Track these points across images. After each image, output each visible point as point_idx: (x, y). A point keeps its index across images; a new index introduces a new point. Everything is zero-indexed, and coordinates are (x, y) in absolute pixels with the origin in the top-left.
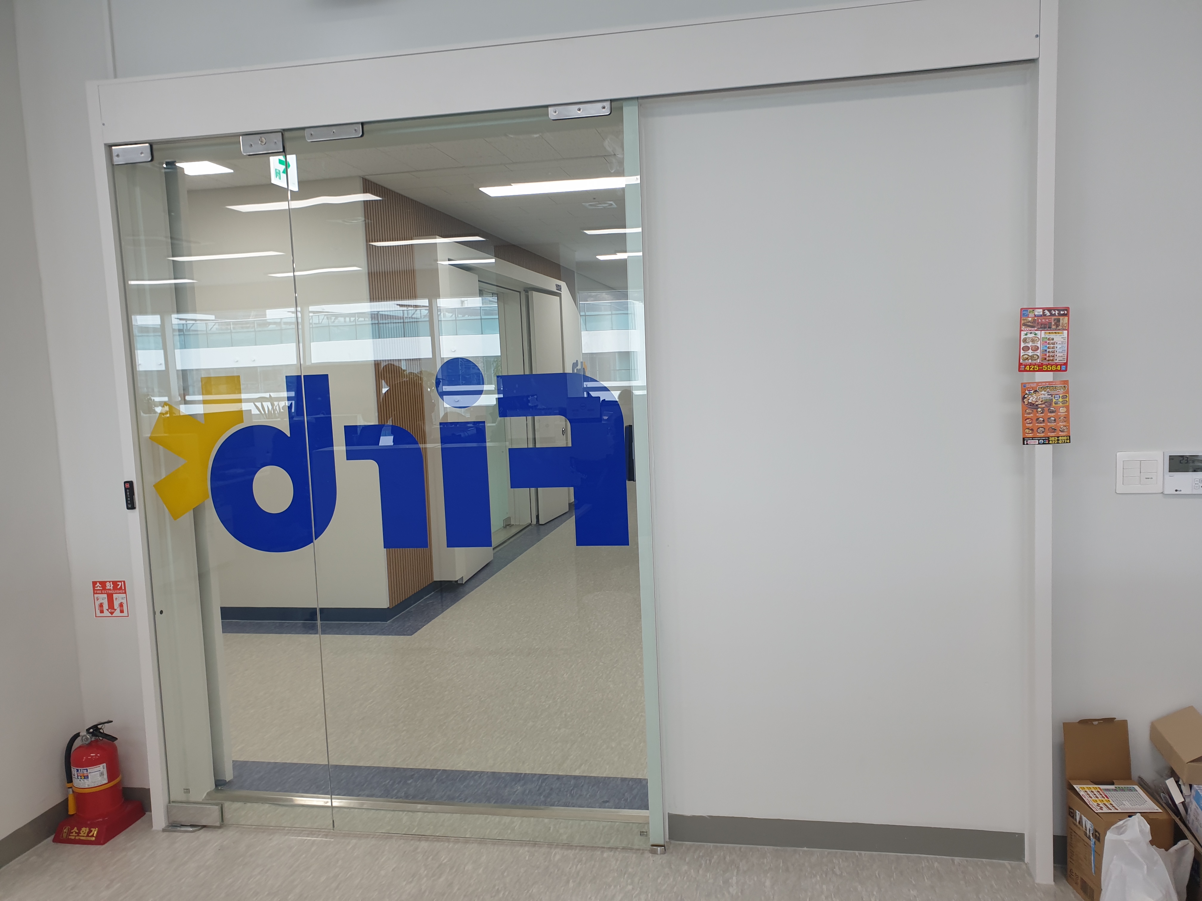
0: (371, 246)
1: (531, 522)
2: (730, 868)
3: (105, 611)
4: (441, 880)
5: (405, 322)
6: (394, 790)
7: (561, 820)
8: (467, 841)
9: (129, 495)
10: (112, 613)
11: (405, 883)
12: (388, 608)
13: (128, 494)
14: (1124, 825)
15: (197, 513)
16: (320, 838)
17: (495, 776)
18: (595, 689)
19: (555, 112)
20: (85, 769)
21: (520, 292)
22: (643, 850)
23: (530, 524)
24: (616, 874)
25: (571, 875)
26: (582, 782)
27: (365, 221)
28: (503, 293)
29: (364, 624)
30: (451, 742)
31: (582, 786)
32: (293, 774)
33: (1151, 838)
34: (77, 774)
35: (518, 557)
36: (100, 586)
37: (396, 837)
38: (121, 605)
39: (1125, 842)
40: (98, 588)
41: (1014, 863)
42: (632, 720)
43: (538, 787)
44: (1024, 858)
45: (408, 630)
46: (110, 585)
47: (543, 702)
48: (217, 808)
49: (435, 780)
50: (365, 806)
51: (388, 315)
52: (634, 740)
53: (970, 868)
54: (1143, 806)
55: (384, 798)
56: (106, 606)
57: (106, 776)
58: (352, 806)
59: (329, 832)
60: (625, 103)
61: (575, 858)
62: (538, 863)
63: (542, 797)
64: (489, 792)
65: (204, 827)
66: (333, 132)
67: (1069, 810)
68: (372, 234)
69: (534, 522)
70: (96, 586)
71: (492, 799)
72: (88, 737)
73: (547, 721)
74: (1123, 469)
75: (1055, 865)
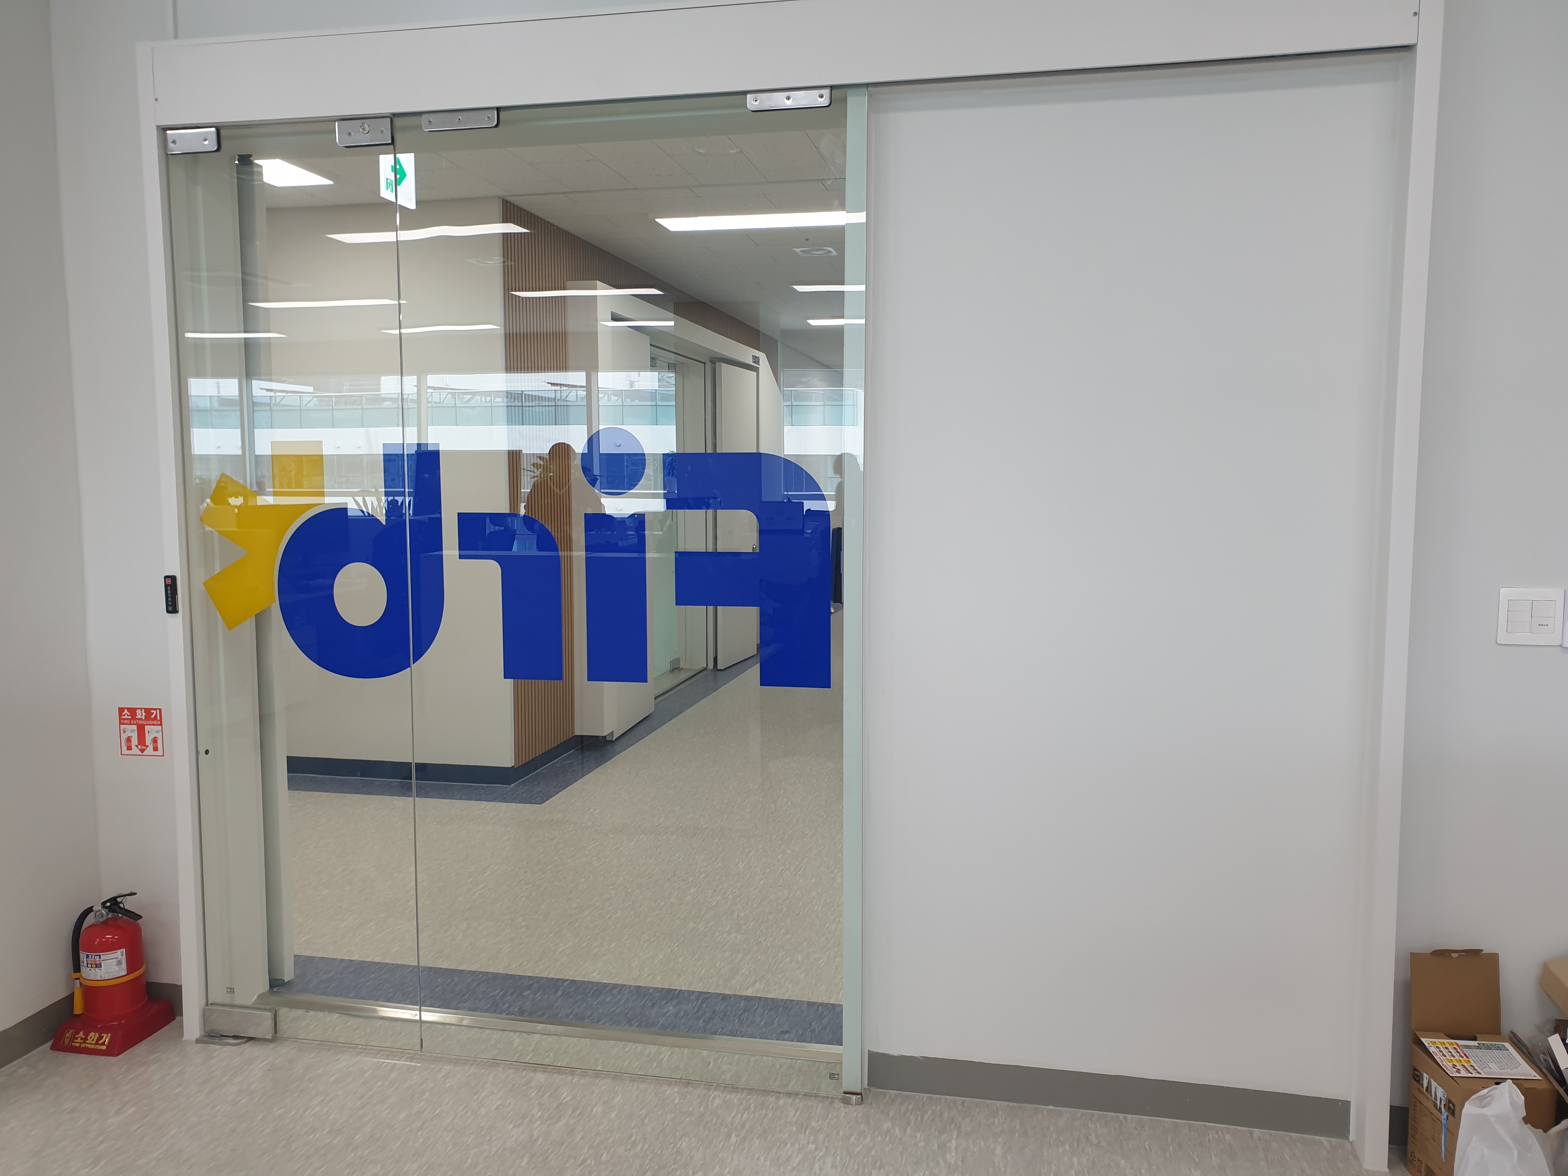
0: (514, 297)
1: (707, 666)
2: (948, 1128)
3: (134, 747)
4: (560, 1124)
5: (558, 406)
6: (504, 1003)
7: (724, 1053)
8: (597, 1074)
9: (171, 594)
10: (142, 751)
11: (511, 1126)
12: (513, 766)
13: (169, 592)
14: (1488, 1095)
15: (260, 620)
16: (403, 1061)
17: (639, 991)
18: (779, 885)
19: (756, 101)
20: (97, 955)
21: (705, 363)
22: (832, 1098)
23: (705, 669)
24: (794, 1128)
25: (735, 1126)
26: (755, 1005)
27: (504, 262)
28: (683, 363)
29: (480, 786)
30: (584, 945)
31: (756, 1009)
32: (372, 976)
33: (1525, 1114)
34: (87, 961)
35: (687, 709)
36: (129, 714)
37: (503, 1066)
38: (155, 740)
39: (1490, 1118)
40: (126, 717)
41: (1335, 1141)
42: (826, 926)
43: (696, 1009)
44: (1349, 1135)
45: (537, 797)
46: (142, 713)
47: (710, 898)
48: (269, 1015)
49: (560, 993)
50: (465, 1022)
51: (535, 396)
52: (828, 953)
53: (1274, 1145)
54: (1515, 1070)
55: (491, 1013)
56: (135, 741)
57: (124, 965)
58: (448, 1021)
59: (416, 1054)
60: (849, 92)
61: (740, 1105)
62: (691, 1109)
63: (701, 1021)
64: (631, 1012)
65: (251, 1039)
66: (459, 119)
67: (1414, 1072)
68: (512, 281)
69: (711, 666)
70: (123, 714)
71: (634, 1021)
72: (103, 913)
73: (713, 923)
74: (1508, 611)
75: (1391, 1146)
